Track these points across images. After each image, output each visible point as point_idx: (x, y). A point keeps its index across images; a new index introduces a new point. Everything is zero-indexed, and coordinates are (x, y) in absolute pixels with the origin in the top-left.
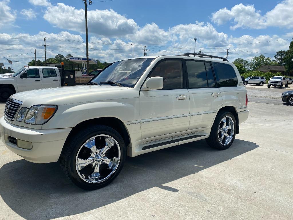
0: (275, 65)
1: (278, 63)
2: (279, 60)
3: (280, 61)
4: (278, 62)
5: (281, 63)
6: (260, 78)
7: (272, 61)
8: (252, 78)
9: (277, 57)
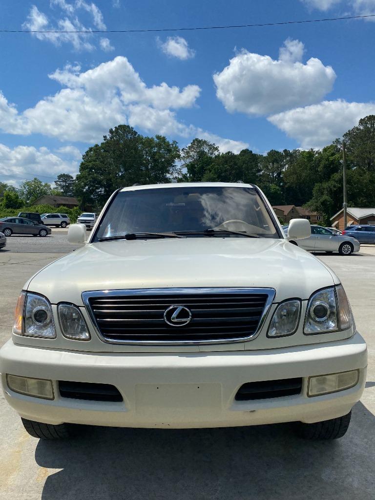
0: (58, 195)
1: (62, 192)
2: (62, 187)
3: (64, 189)
4: (62, 190)
5: (66, 192)
6: (60, 216)
7: (52, 188)
8: (48, 217)
9: (58, 183)
